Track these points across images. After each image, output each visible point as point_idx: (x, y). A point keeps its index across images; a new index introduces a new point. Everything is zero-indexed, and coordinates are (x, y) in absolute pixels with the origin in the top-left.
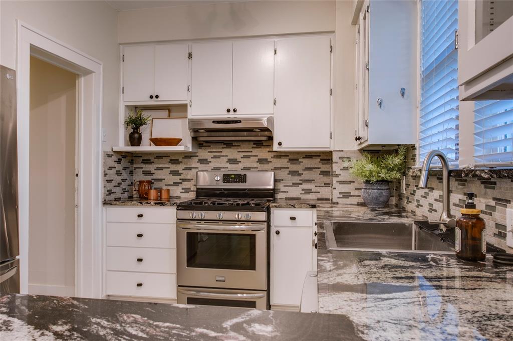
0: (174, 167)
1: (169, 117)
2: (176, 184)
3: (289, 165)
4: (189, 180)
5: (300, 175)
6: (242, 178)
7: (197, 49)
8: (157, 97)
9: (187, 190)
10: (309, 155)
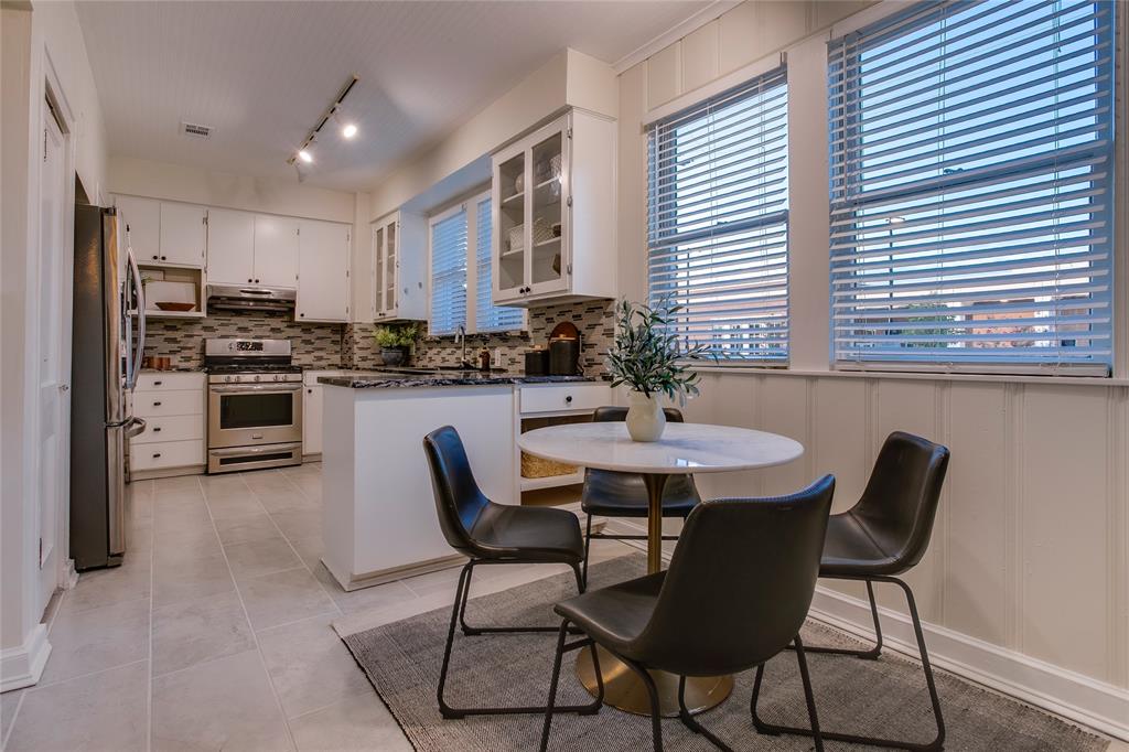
0: (170, 334)
1: (165, 280)
2: (172, 352)
3: (302, 334)
4: (190, 348)
5: (313, 343)
6: (258, 347)
7: (214, 216)
8: (164, 258)
9: (188, 359)
10: (321, 326)
